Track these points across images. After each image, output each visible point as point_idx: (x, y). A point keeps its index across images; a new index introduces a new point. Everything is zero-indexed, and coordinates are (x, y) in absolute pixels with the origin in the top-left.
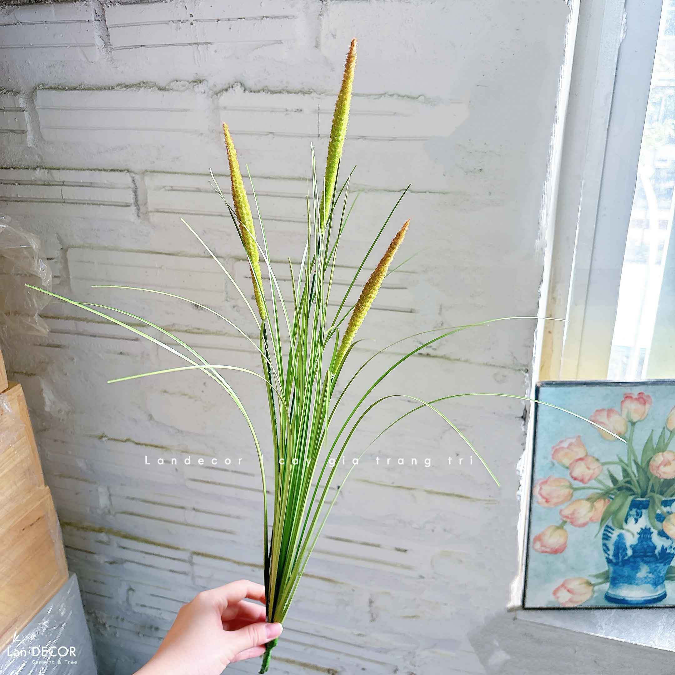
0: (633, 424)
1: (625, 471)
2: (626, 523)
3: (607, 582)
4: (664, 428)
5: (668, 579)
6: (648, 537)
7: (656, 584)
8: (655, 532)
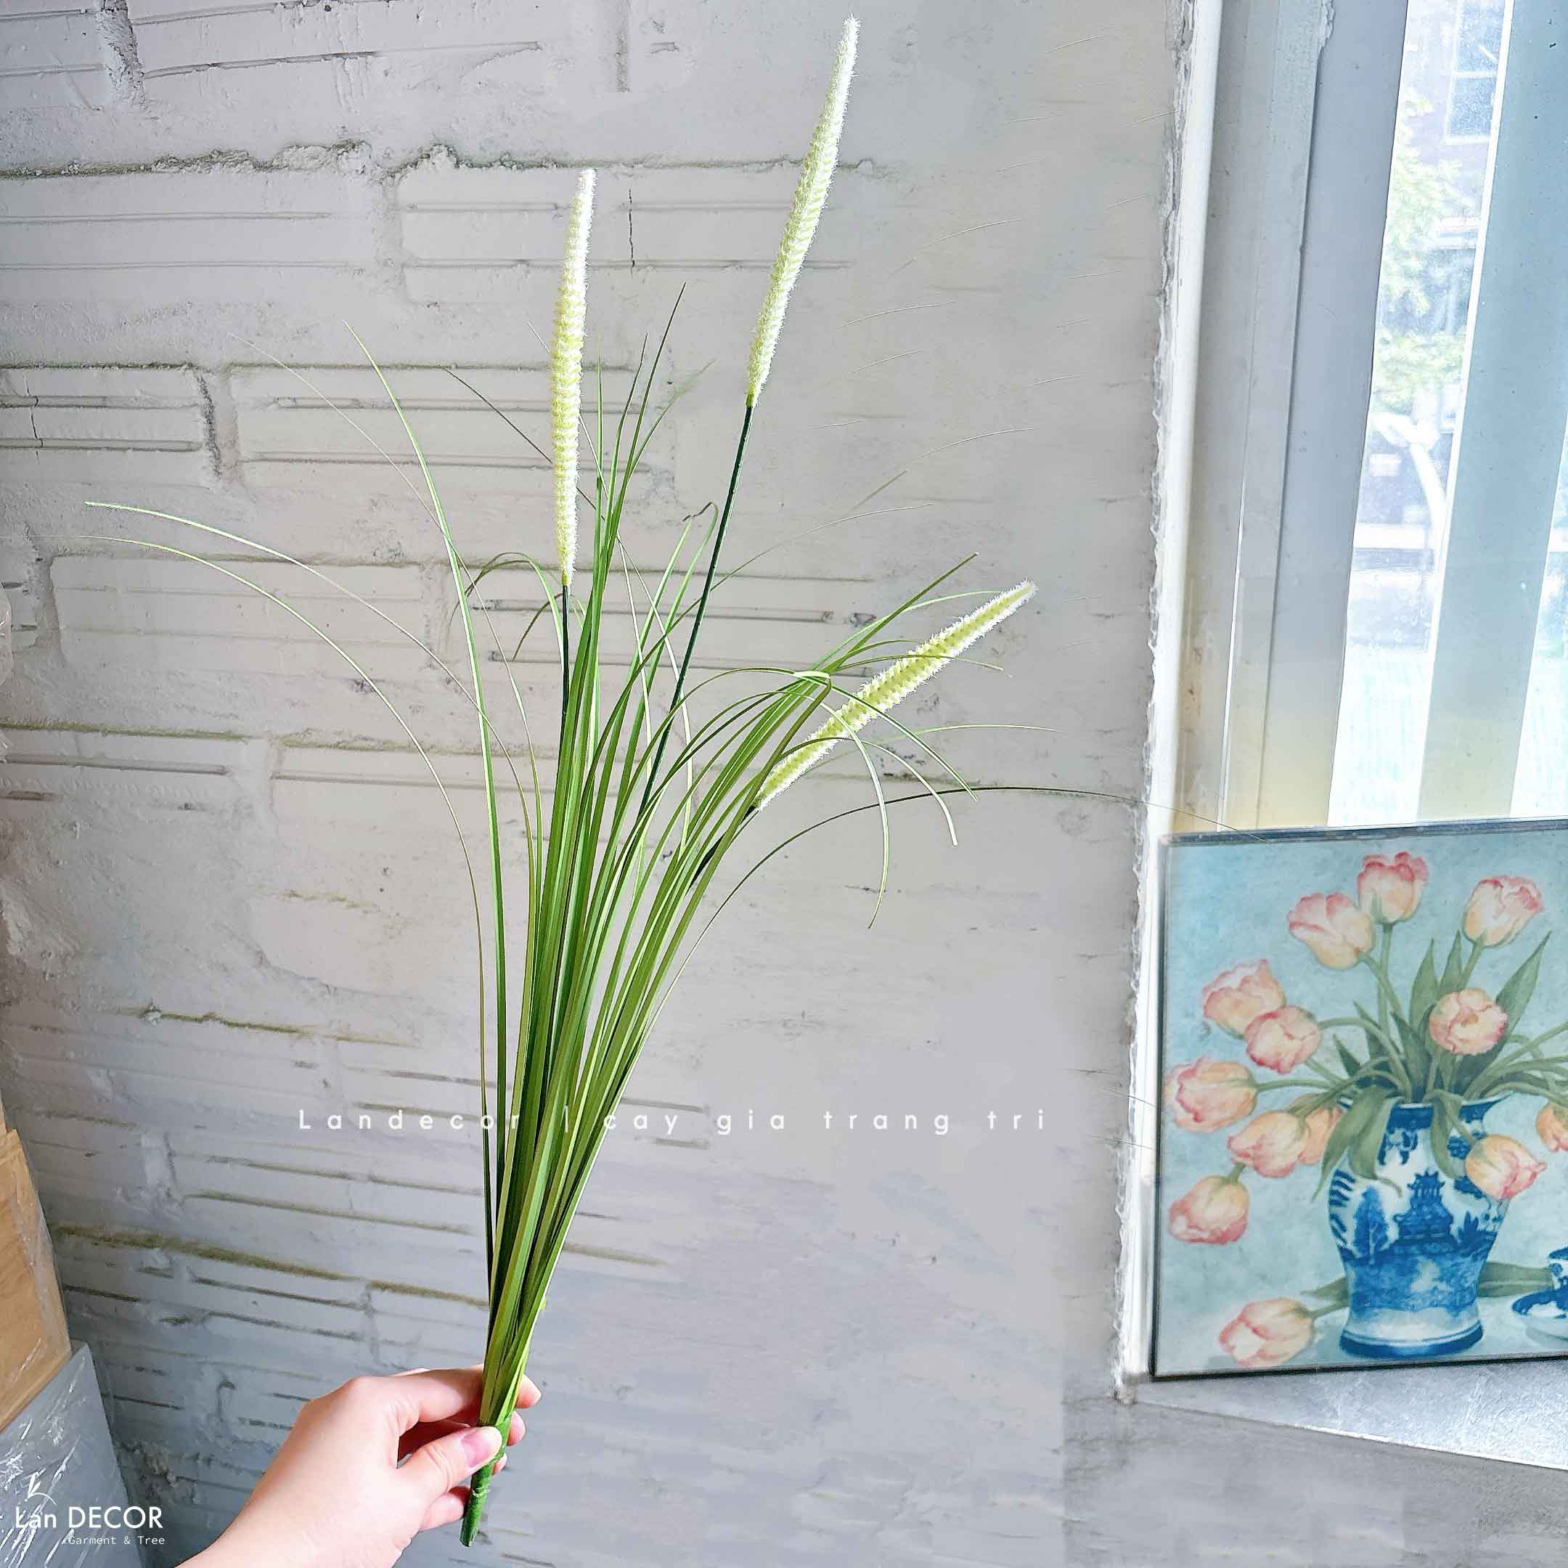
0: (1388, 927)
1: (1373, 1039)
2: (1382, 1163)
3: (1345, 1306)
4: (1458, 935)
5: (1485, 1293)
6: (1432, 1196)
7: (1456, 1307)
8: (1449, 1182)
